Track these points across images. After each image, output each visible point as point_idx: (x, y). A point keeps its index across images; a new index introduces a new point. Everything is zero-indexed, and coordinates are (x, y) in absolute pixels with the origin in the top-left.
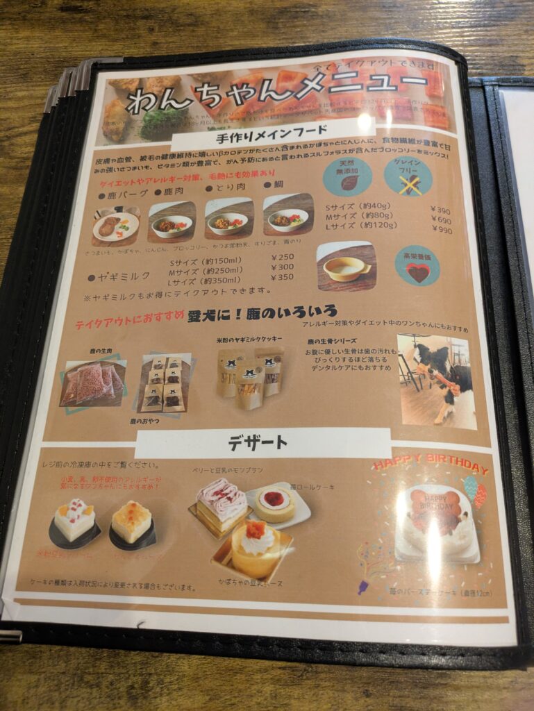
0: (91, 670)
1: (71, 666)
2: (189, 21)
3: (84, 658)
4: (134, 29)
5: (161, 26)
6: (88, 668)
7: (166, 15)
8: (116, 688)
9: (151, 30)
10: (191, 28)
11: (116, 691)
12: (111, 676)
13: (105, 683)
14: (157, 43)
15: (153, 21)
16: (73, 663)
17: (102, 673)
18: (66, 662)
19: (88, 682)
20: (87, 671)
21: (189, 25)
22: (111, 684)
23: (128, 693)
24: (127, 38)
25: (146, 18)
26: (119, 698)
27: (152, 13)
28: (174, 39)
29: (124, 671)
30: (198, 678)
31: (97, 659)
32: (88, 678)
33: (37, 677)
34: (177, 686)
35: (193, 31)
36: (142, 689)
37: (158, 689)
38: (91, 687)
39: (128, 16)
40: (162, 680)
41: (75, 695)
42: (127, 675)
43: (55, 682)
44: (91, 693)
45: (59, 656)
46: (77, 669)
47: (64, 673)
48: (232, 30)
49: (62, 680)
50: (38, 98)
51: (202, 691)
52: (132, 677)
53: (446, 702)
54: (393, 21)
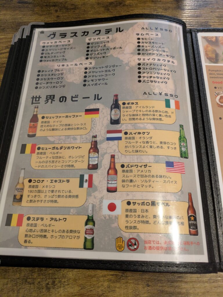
0: (30, 277)
1: (22, 275)
2: (72, 7)
3: (27, 272)
4: (49, 11)
5: (60, 10)
6: (29, 276)
7: (63, 5)
8: (41, 284)
9: (57, 11)
10: (73, 10)
11: (41, 286)
12: (39, 279)
13: (36, 282)
14: (59, 16)
15: (57, 7)
16: (23, 274)
17: (35, 278)
18: (19, 274)
19: (29, 282)
20: (29, 277)
21: (72, 9)
22: (39, 283)
23: (46, 286)
24: (46, 14)
25: (54, 6)
26: (43, 289)
27: (57, 4)
28: (66, 14)
29: (45, 277)
30: (76, 280)
31: (33, 272)
32: (29, 280)
33: (7, 280)
34: (67, 283)
35: (74, 11)
36: (52, 285)
37: (59, 285)
38: (30, 284)
39: (46, 5)
40: (61, 281)
41: (23, 288)
42: (46, 279)
43: (15, 282)
44: (30, 287)
45: (16, 271)
46: (25, 276)
47: (19, 278)
48: (90, 11)
49: (18, 281)
50: (9, 39)
51: (78, 285)
52: (48, 280)
53: (182, 288)
54: (157, 7)
